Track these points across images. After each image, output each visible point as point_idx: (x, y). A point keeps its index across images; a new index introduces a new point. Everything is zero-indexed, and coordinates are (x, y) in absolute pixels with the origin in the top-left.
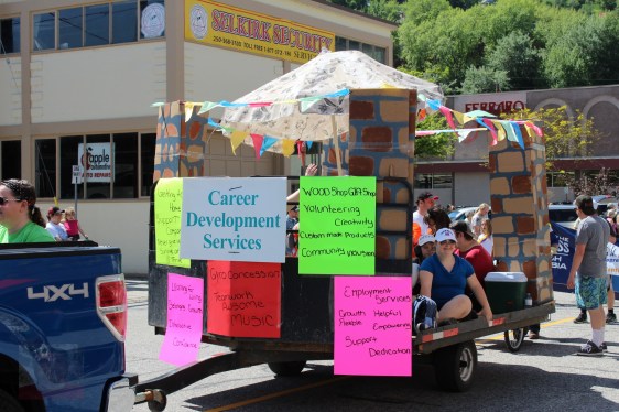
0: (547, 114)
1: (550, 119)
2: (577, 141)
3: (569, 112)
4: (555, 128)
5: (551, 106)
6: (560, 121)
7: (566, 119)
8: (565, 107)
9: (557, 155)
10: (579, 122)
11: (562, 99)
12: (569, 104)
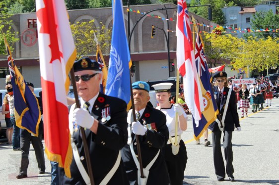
0: (81, 26)
1: (83, 29)
2: (102, 44)
3: (97, 24)
4: (86, 35)
5: (84, 20)
6: (90, 30)
7: (95, 29)
8: (93, 21)
9: (89, 53)
10: (102, 31)
11: (92, 15)
12: (97, 19)
